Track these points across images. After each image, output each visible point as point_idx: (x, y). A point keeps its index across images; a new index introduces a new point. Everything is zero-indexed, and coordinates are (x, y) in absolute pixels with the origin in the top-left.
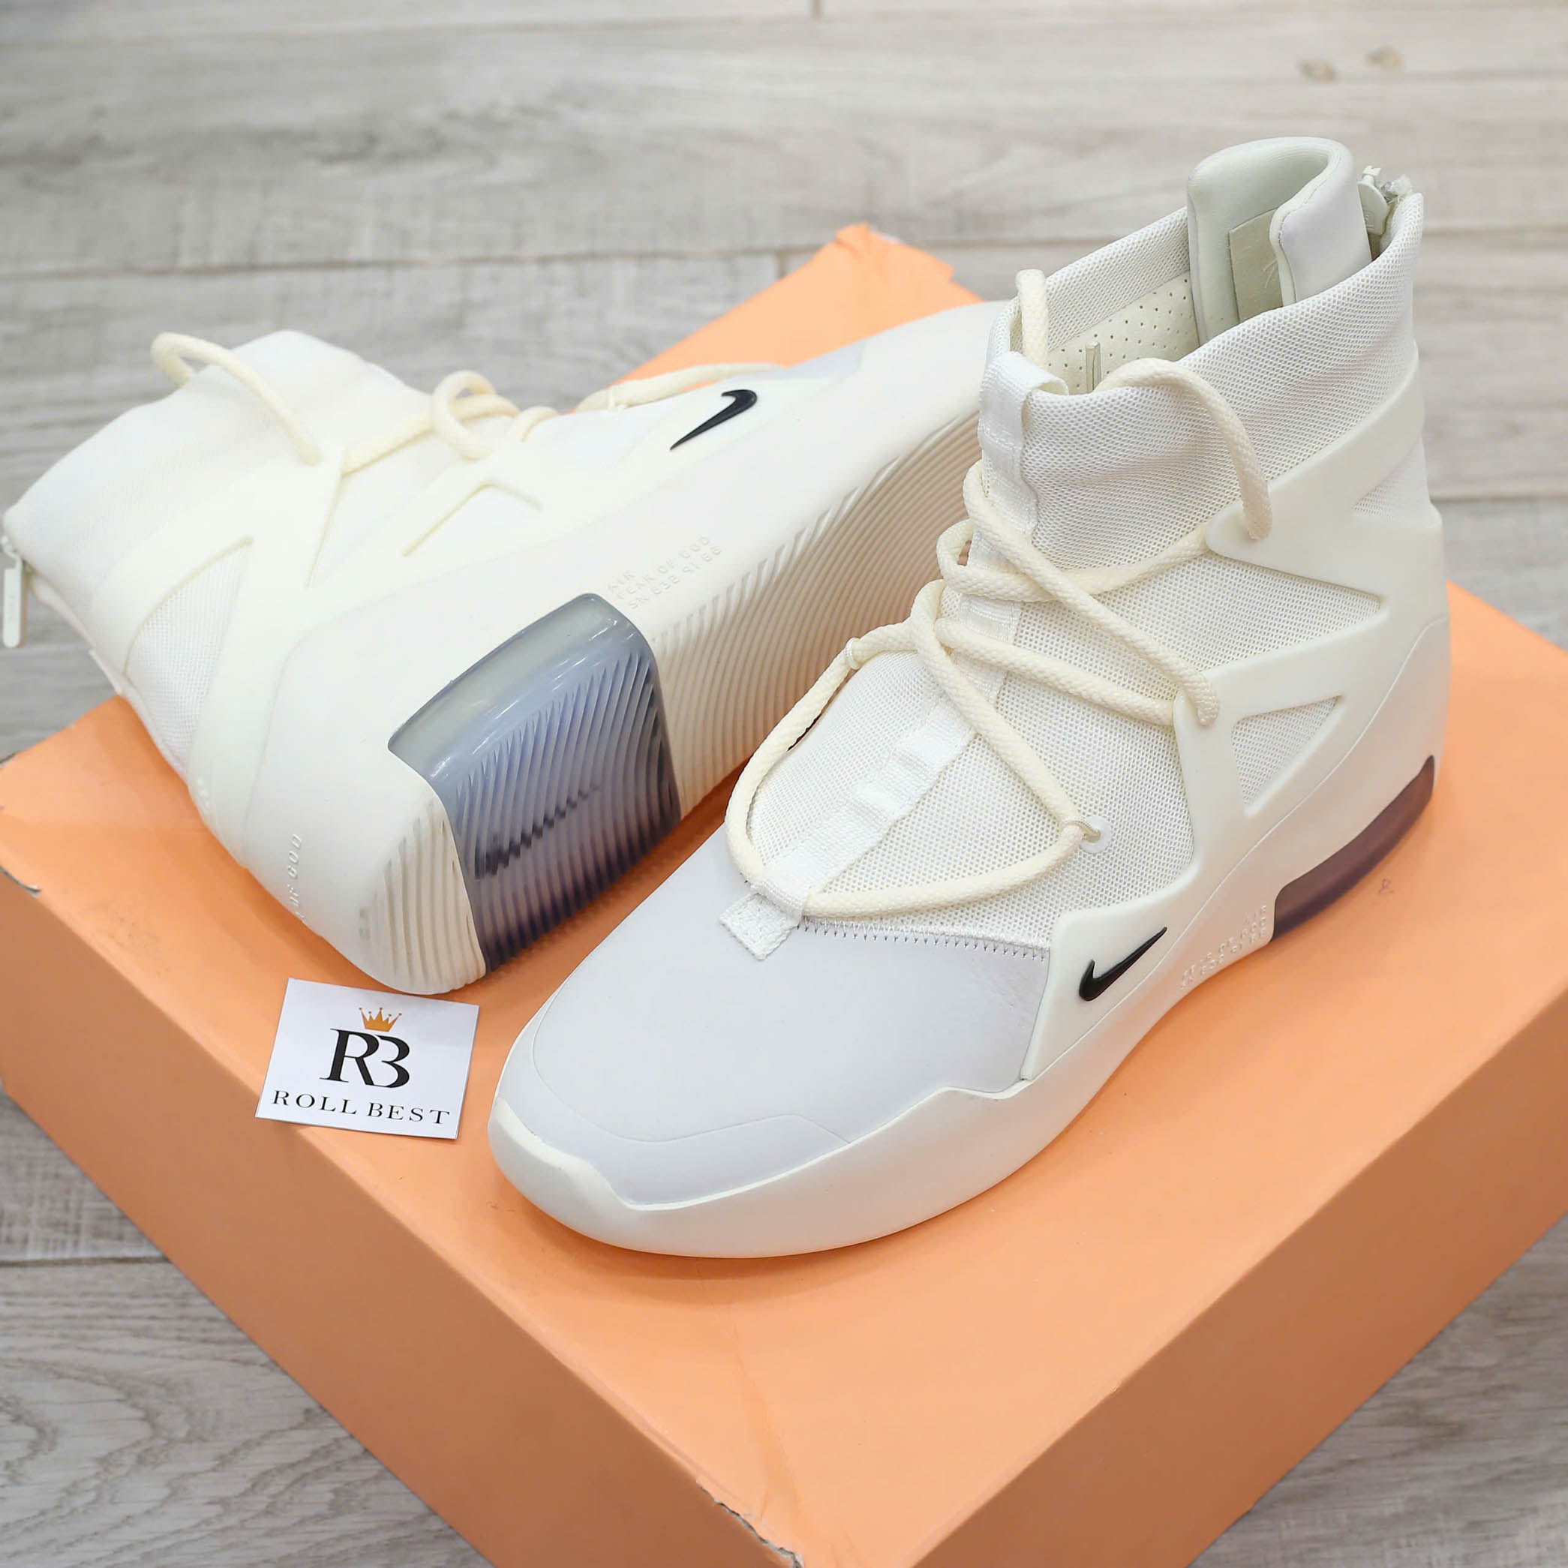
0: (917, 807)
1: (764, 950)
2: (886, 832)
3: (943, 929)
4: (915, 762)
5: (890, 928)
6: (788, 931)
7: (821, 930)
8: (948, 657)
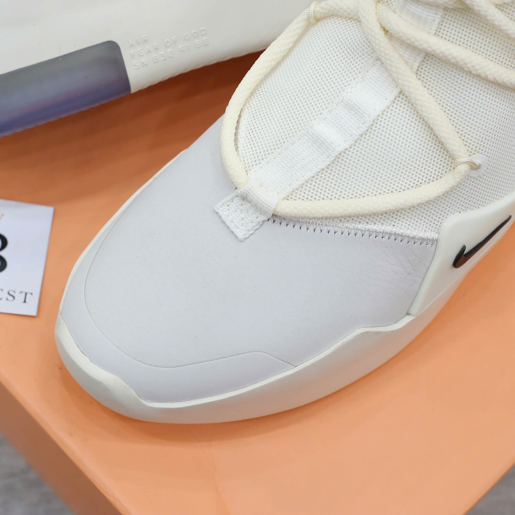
0: (356, 142)
1: (244, 235)
2: (333, 159)
3: (368, 227)
4: (357, 110)
5: (332, 225)
6: (261, 223)
7: (284, 223)
8: (386, 36)
